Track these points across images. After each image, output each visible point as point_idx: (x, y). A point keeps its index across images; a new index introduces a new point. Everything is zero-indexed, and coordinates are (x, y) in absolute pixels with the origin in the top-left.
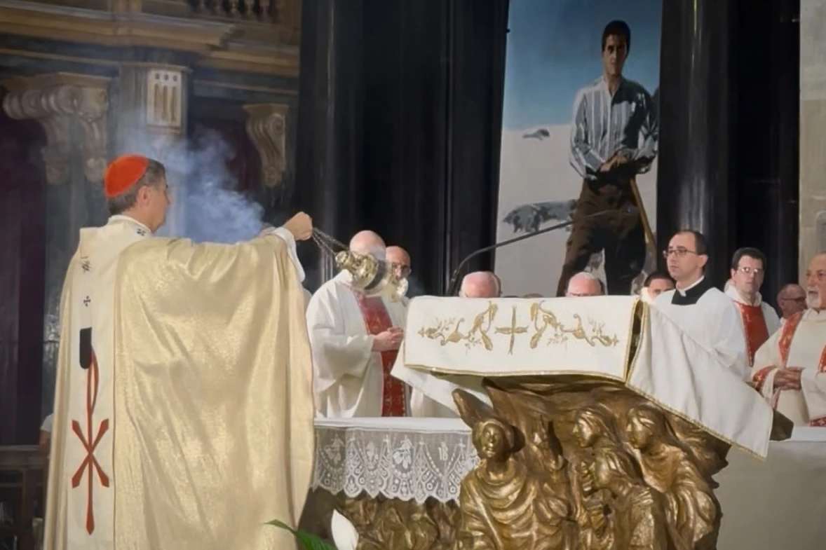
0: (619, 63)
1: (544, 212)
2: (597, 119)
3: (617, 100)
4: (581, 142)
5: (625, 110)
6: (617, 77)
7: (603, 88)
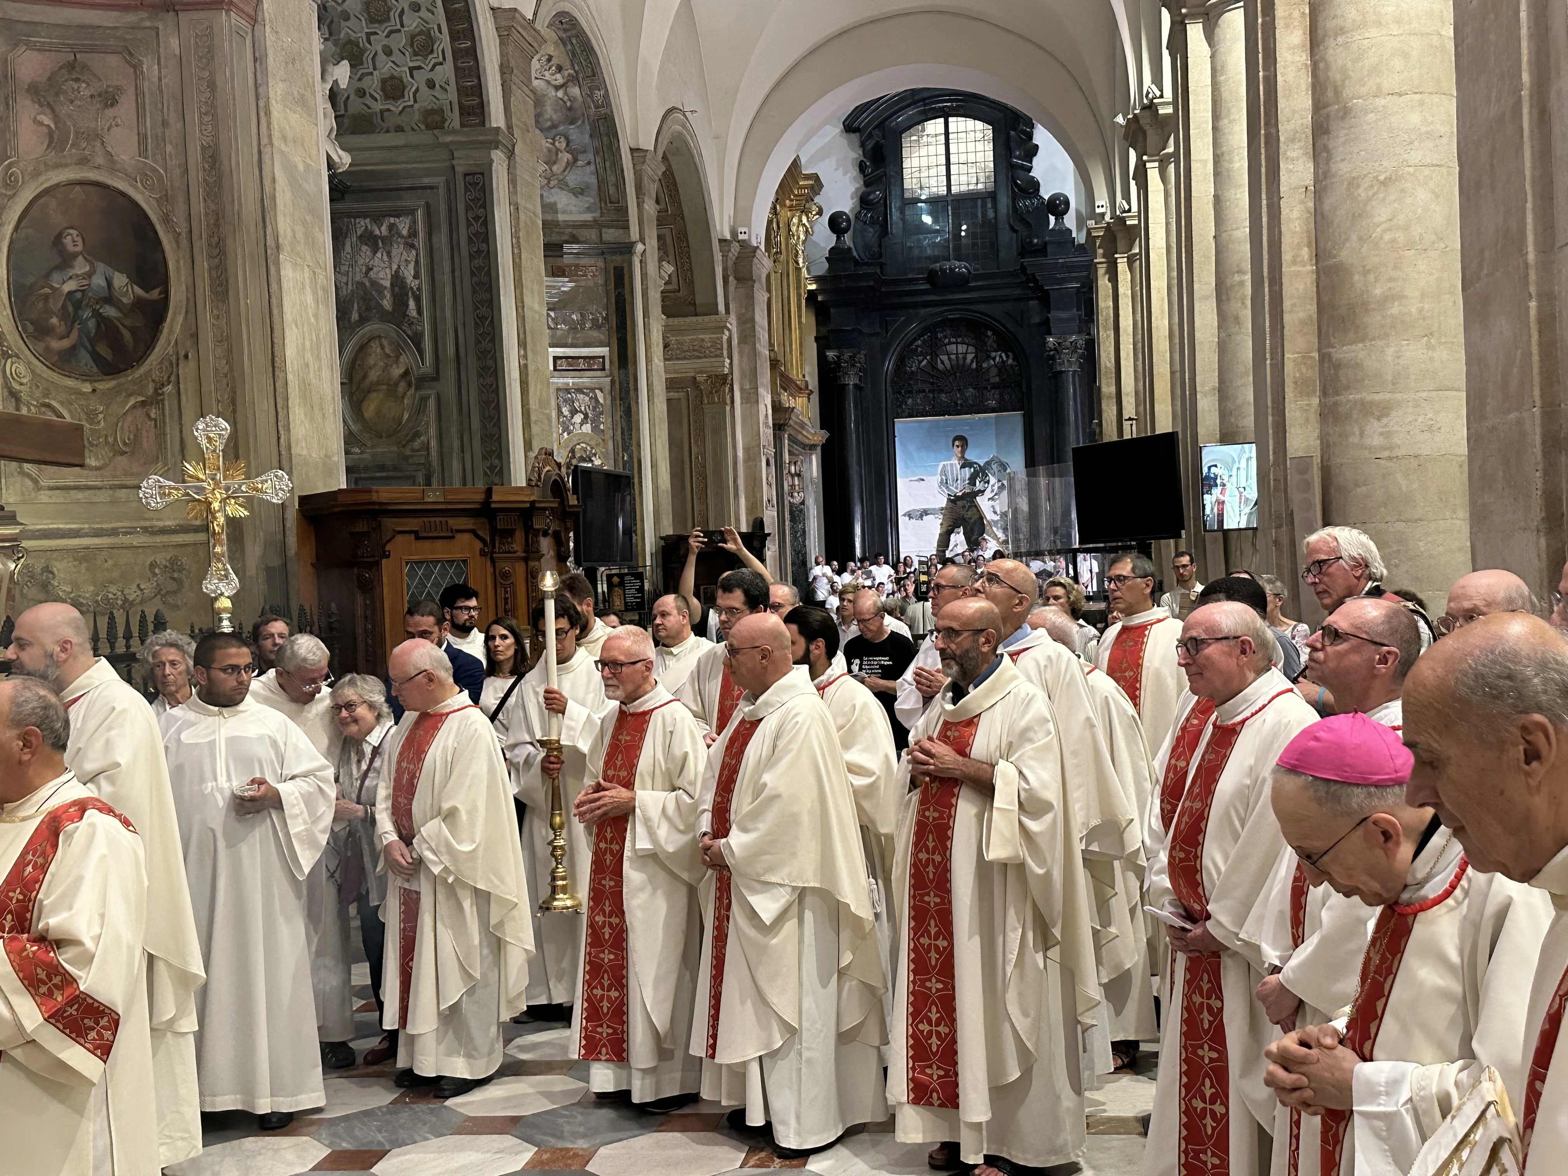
0: (963, 452)
1: (925, 512)
2: (952, 474)
3: (963, 467)
4: (944, 483)
5: (968, 472)
6: (963, 457)
7: (956, 462)
